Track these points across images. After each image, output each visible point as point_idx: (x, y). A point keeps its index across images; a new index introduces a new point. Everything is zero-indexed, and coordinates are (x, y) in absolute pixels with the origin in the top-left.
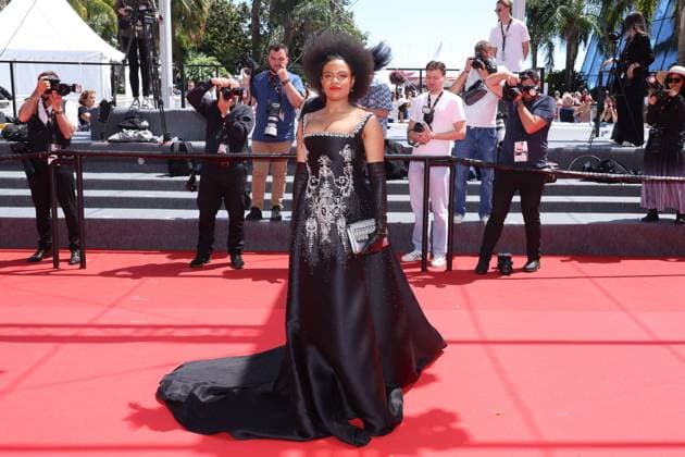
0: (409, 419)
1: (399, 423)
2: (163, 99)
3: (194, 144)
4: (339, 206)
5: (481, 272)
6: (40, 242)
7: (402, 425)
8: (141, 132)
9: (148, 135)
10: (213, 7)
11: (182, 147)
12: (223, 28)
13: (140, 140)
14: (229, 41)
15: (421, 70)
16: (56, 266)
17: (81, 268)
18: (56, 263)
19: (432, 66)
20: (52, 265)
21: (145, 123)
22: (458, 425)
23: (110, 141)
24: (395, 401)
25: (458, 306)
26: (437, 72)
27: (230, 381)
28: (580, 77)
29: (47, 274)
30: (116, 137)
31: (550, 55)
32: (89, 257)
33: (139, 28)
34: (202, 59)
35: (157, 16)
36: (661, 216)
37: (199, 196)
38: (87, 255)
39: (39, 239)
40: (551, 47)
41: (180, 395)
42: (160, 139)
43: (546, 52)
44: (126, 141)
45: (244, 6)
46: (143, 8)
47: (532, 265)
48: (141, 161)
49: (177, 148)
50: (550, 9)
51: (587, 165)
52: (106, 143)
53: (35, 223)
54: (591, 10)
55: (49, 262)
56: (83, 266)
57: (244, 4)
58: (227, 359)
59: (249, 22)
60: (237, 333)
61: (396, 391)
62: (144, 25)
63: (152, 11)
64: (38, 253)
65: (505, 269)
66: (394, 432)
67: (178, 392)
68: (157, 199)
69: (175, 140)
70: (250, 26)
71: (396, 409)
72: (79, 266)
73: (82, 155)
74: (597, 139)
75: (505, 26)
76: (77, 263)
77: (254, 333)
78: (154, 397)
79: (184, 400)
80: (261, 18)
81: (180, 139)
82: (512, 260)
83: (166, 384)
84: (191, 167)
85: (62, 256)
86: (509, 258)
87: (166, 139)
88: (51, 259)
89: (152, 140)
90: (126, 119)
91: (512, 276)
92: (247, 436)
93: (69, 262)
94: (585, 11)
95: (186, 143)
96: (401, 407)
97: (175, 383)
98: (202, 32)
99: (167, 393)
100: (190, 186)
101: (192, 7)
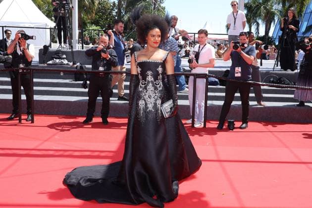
0: (181, 195)
1: (176, 197)
2: (73, 45)
3: (87, 66)
4: (157, 94)
5: (220, 128)
6: (13, 111)
7: (178, 198)
8: (62, 60)
9: (66, 62)
10: (99, 3)
11: (81, 67)
12: (104, 13)
13: (62, 64)
14: (107, 19)
15: (195, 34)
16: (20, 121)
17: (32, 123)
18: (20, 120)
19: (201, 32)
20: (18, 121)
21: (64, 56)
22: (204, 199)
23: (48, 64)
24: (175, 187)
25: (208, 144)
26: (203, 35)
27: (98, 176)
28: (271, 39)
29: (16, 125)
30: (50, 62)
31: (258, 29)
32: (36, 118)
33: (62, 12)
34: (94, 27)
35: (71, 6)
36: (306, 104)
37: (89, 90)
38: (35, 117)
39: (13, 109)
40: (258, 24)
41: (74, 182)
42: (71, 64)
43: (256, 27)
44: (55, 64)
45: (114, 3)
46: (65, 2)
47: (244, 125)
48: (62, 74)
49: (79, 68)
50: (258, 7)
51: (272, 80)
52: (46, 65)
53: (12, 101)
54: (277, 7)
55: (17, 120)
56: (33, 122)
57: (114, 2)
58: (97, 166)
59: (116, 11)
60: (103, 154)
61: (175, 182)
62: (65, 10)
63: (68, 4)
64: (12, 116)
65: (231, 127)
66: (174, 201)
67: (73, 181)
68: (68, 92)
69: (78, 64)
70: (116, 13)
71: (175, 191)
72: (30, 122)
73: (33, 70)
74: (277, 68)
75: (235, 14)
76: (30, 121)
77: (111, 154)
78: (62, 183)
79: (75, 185)
80: (122, 9)
81: (80, 64)
82: (235, 123)
83: (68, 177)
84: (85, 77)
85: (23, 117)
86: (233, 122)
87: (74, 64)
88: (18, 118)
89: (67, 64)
90: (56, 54)
91: (234, 130)
92: (104, 202)
93: (26, 120)
94: (274, 8)
95: (83, 66)
96: (177, 190)
97: (72, 176)
98: (94, 15)
99: (68, 181)
100: (84, 86)
101: (90, 3)
